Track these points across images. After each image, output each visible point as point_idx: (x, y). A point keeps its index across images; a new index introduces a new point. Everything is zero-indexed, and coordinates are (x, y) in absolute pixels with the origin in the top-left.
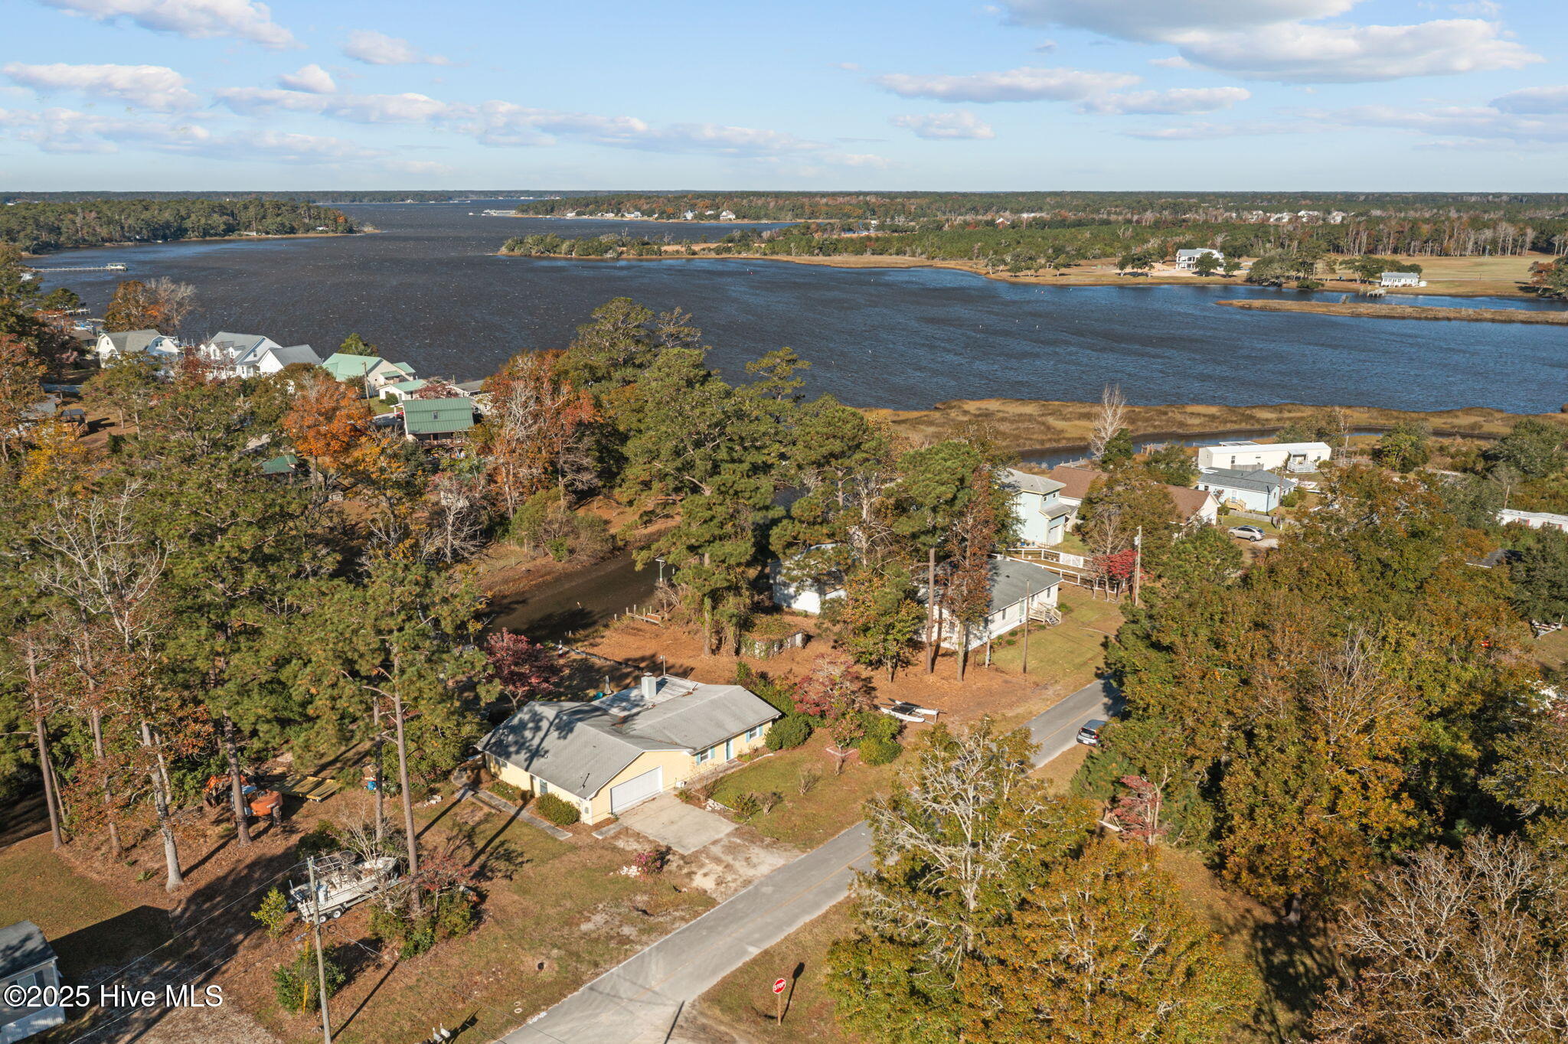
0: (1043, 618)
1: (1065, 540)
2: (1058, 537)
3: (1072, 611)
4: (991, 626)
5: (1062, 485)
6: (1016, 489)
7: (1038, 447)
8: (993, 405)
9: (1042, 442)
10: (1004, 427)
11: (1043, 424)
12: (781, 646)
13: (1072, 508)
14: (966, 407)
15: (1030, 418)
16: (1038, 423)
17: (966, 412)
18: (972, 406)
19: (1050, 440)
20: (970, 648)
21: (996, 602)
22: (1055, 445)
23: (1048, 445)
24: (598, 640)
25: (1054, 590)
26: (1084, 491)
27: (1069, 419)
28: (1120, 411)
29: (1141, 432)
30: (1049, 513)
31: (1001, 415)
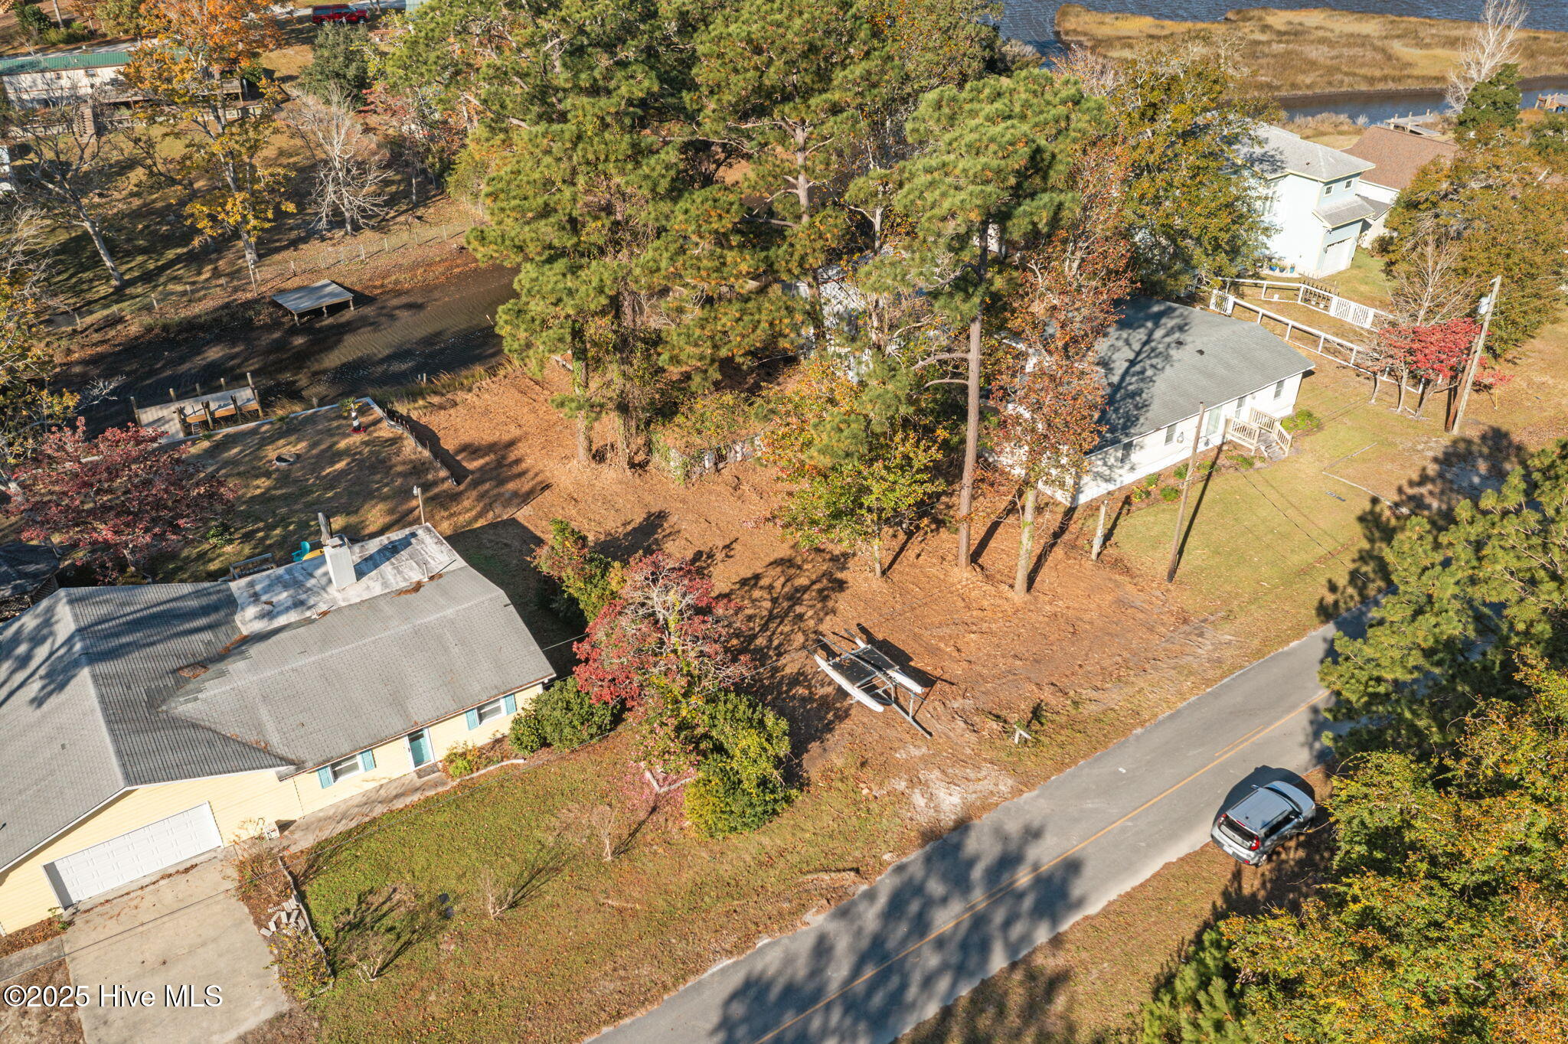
0: (1250, 444)
1: (1355, 264)
2: (1341, 259)
3: (1320, 427)
4: (1135, 456)
5: (1369, 166)
6: (1272, 164)
7: (1364, 87)
8: (1312, 18)
9: (1371, 80)
10: (1314, 53)
11: (1383, 51)
12: (720, 458)
13: (1377, 206)
14: (1270, 20)
15: (1363, 41)
16: (1375, 49)
17: (1265, 28)
18: (1279, 19)
19: (1385, 78)
20: (1083, 499)
21: (1155, 410)
22: (1391, 86)
23: (1380, 86)
24: (460, 396)
25: (1293, 383)
26: (1408, 179)
27: (1428, 46)
28: (1511, 36)
29: (1543, 72)
30: (1329, 217)
31: (1321, 33)
